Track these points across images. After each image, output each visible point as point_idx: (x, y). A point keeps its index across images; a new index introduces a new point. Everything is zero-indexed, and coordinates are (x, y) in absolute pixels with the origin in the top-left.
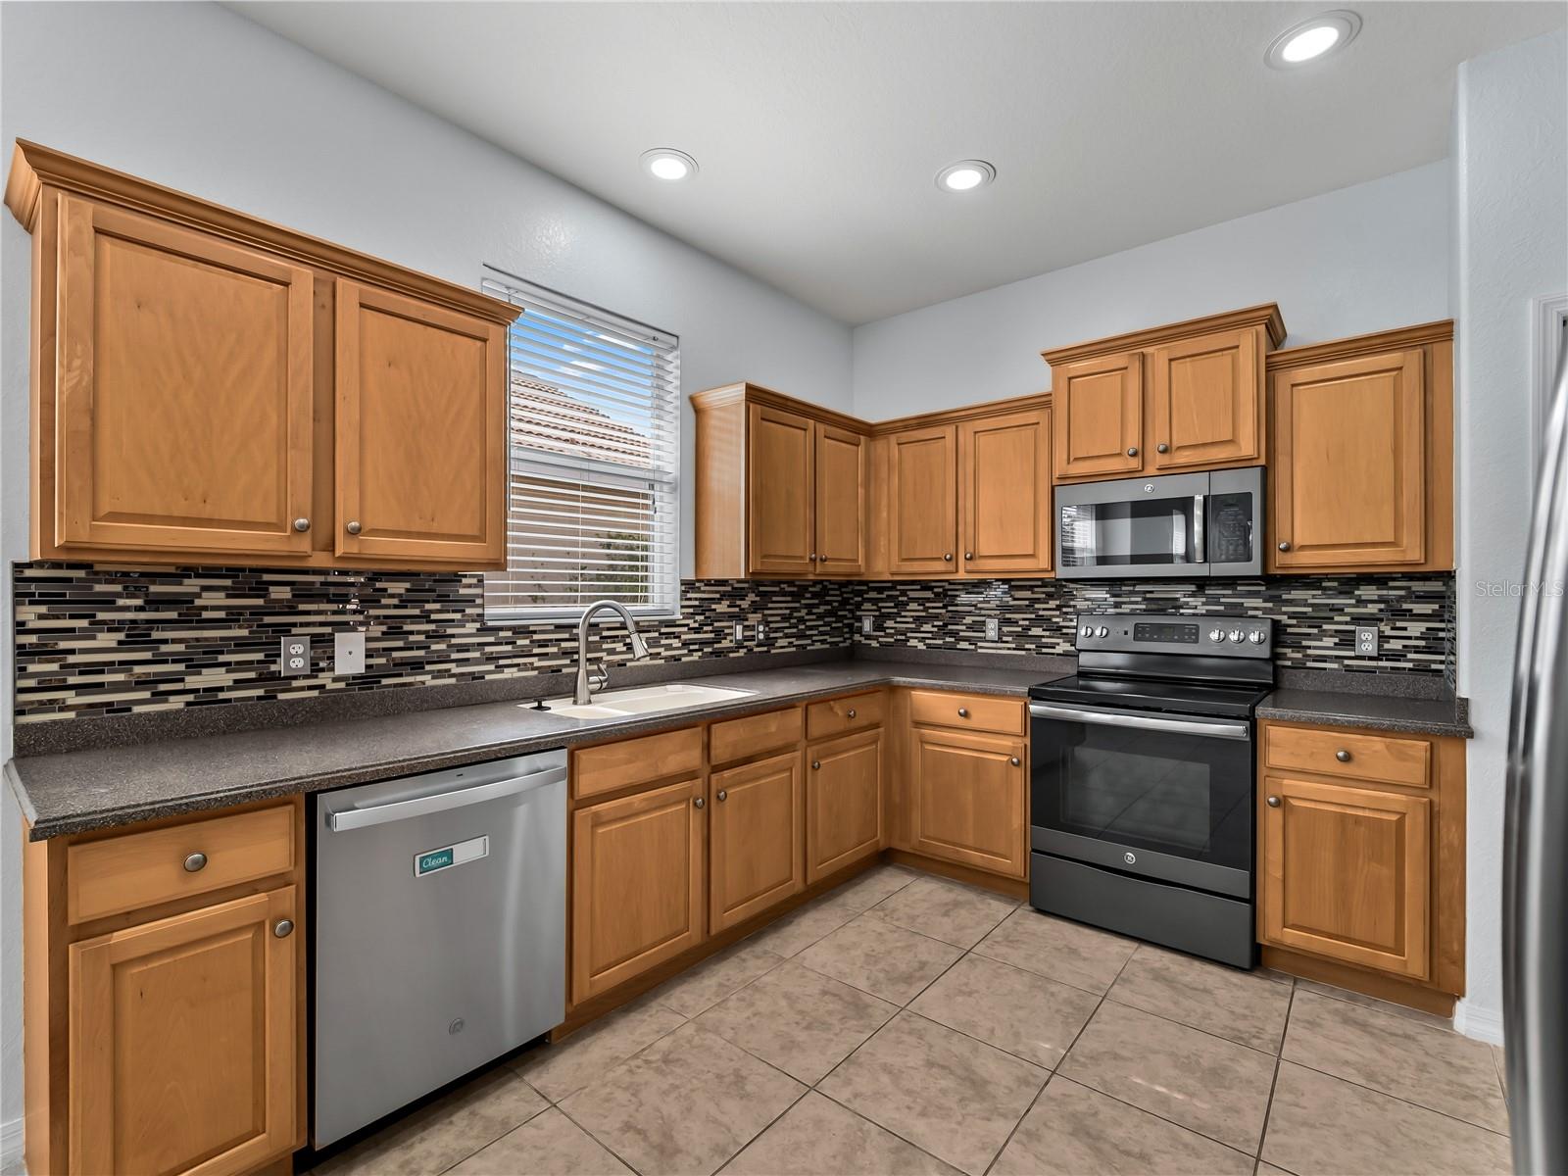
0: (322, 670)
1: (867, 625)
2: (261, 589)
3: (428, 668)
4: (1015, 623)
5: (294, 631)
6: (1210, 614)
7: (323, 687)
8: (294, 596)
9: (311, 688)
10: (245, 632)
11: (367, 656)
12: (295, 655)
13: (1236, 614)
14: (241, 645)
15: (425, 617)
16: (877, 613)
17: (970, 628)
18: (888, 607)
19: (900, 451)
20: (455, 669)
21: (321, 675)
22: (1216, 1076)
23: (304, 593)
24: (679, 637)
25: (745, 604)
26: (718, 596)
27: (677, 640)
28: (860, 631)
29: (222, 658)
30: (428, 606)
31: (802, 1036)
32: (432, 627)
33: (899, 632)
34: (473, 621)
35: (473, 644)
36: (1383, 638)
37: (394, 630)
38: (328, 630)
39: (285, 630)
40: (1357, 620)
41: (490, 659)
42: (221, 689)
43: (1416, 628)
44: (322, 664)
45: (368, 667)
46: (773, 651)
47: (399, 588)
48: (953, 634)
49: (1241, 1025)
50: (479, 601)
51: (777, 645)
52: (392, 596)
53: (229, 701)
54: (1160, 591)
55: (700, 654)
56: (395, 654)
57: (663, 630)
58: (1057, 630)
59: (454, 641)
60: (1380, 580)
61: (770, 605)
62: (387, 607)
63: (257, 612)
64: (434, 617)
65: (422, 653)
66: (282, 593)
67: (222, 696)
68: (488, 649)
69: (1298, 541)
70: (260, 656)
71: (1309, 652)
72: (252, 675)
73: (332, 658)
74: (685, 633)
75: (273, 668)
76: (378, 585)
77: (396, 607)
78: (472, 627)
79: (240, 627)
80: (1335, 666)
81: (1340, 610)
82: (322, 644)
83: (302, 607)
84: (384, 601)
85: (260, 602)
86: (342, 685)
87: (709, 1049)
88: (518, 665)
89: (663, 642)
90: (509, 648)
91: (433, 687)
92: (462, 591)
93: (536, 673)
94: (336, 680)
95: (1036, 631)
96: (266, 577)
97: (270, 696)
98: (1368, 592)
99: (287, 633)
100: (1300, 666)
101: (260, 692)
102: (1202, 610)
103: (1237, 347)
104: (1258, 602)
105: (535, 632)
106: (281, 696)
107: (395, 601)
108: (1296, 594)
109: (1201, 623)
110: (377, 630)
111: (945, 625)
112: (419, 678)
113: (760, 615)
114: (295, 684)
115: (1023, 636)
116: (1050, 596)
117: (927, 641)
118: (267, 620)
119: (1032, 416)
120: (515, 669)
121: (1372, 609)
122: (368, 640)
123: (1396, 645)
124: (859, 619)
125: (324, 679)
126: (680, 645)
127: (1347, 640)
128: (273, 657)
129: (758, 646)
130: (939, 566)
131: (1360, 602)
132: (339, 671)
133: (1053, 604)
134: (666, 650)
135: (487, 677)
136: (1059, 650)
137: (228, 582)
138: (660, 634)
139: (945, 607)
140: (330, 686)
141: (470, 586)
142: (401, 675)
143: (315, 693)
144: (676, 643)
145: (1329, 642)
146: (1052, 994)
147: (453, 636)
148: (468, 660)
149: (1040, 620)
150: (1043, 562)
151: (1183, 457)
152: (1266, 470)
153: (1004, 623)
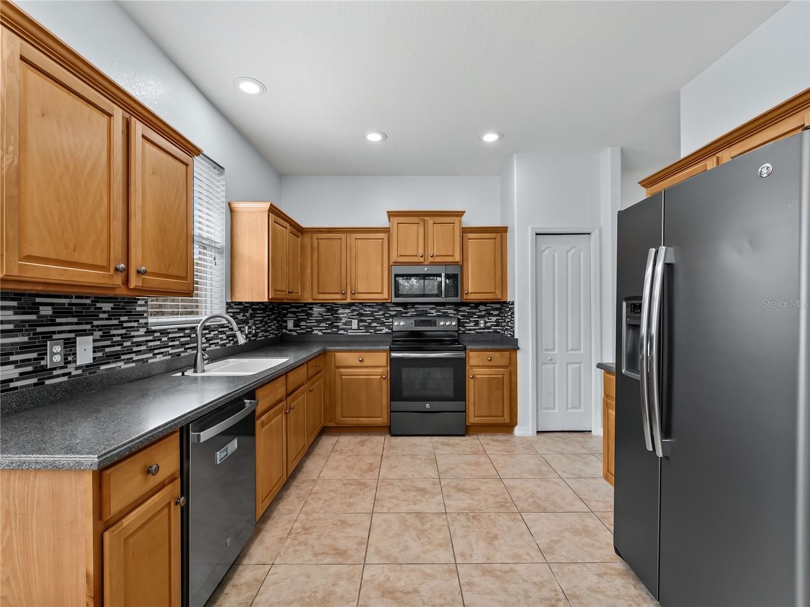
0: (70, 362)
1: (290, 324)
2: (34, 308)
3: (123, 357)
4: (365, 321)
5: (55, 337)
6: (438, 316)
7: (69, 373)
8: (54, 313)
9: (64, 375)
10: (26, 339)
11: (94, 352)
12: (55, 354)
13: (445, 316)
14: (24, 348)
15: (120, 326)
16: (296, 319)
17: (345, 324)
18: (302, 316)
19: (318, 243)
20: (136, 358)
21: (69, 366)
22: (477, 464)
23: (60, 311)
24: (225, 334)
25: (248, 315)
26: (239, 311)
27: (224, 335)
28: (286, 327)
29: (12, 358)
30: (123, 319)
31: (351, 500)
32: (123, 331)
33: (308, 327)
34: (143, 327)
35: (143, 341)
36: (486, 322)
37: (106, 336)
38: (72, 335)
39: (48, 336)
40: (479, 317)
41: (151, 350)
42: (11, 380)
43: (494, 319)
44: (70, 359)
45: (94, 358)
46: (258, 339)
47: (107, 307)
48: (336, 327)
49: (473, 450)
50: (145, 315)
51: (259, 336)
52: (104, 312)
53: (16, 388)
54: (421, 308)
55: (233, 342)
56: (107, 350)
57: (220, 330)
58: (383, 324)
59: (135, 340)
60: (485, 304)
61: (256, 315)
62: (102, 319)
63: (33, 324)
64: (125, 325)
65: (119, 348)
66: (46, 311)
67: (12, 385)
68: (150, 344)
69: (470, 291)
70: (34, 355)
71: (467, 328)
72: (30, 369)
73: (75, 354)
74: (228, 331)
75: (43, 363)
76: (98, 305)
77: (107, 319)
78: (142, 331)
79: (23, 335)
80: (474, 332)
81: (474, 313)
82: (70, 345)
83: (58, 320)
84: (101, 316)
85: (34, 317)
86: (80, 372)
87: (319, 519)
88: (162, 353)
89: (220, 336)
90: (158, 343)
91: (126, 369)
92: (138, 309)
93: (170, 357)
94: (77, 368)
95: (374, 324)
96: (38, 300)
97: (41, 383)
98: (482, 308)
99: (50, 338)
100: (464, 333)
101: (35, 380)
102: (435, 314)
103: (454, 223)
104: (452, 311)
105: (169, 333)
106: (47, 382)
107: (106, 316)
108: (463, 308)
109: (437, 319)
110: (98, 334)
111: (332, 323)
112: (119, 364)
113: (253, 320)
114: (55, 373)
115: (368, 327)
116: (380, 310)
117: (323, 331)
118: (39, 330)
119: (381, 235)
120: (161, 355)
121: (483, 313)
122: (94, 341)
123: (489, 324)
124: (286, 322)
125: (71, 368)
126: (226, 337)
127: (477, 324)
128: (43, 355)
129: (253, 337)
130: (339, 296)
131: (480, 311)
132: (79, 362)
133: (381, 313)
134: (221, 341)
135: (150, 361)
136: (384, 332)
137: (14, 304)
138: (219, 332)
139: (332, 315)
140: (74, 373)
141: (141, 306)
142: (109, 363)
143: (65, 378)
144: (224, 336)
145: (472, 324)
146: (420, 459)
147: (134, 337)
148: (140, 351)
149: (376, 320)
150: (385, 296)
151: (438, 259)
152: (462, 266)
153: (360, 321)
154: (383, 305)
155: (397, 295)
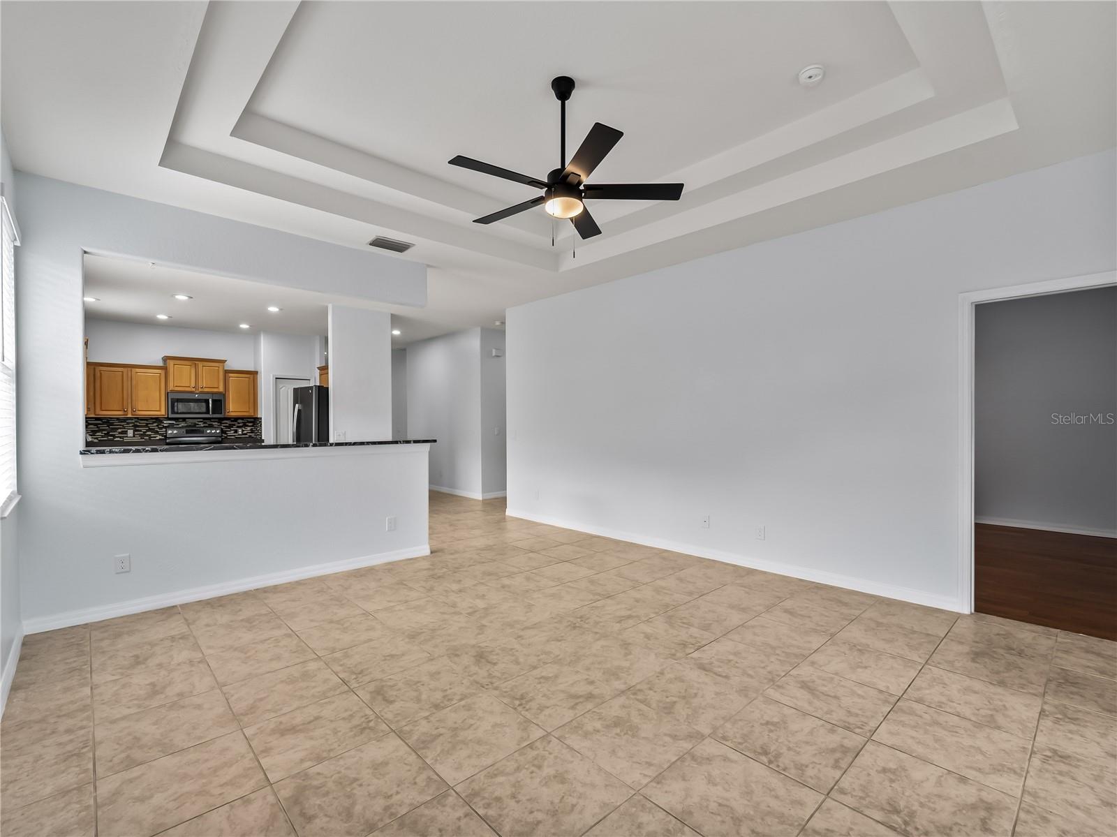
4: (141, 431)
6: (204, 426)
13: (211, 426)
17: (120, 433)
36: (243, 431)
40: (238, 427)
43: (249, 428)
48: (113, 436)
54: (191, 421)
58: (157, 433)
60: (242, 419)
69: (231, 410)
71: (228, 434)
80: (234, 437)
81: (234, 425)
95: (148, 433)
98: (240, 421)
100: (226, 438)
102: (202, 425)
103: (218, 367)
104: (216, 423)
108: (225, 421)
109: (205, 429)
111: (108, 433)
115: (144, 434)
116: (154, 422)
119: (159, 371)
121: (241, 425)
123: (245, 432)
127: (236, 431)
130: (121, 413)
131: (239, 423)
133: (155, 425)
136: (157, 438)
139: (108, 426)
145: (232, 432)
149: (150, 430)
150: (163, 412)
151: (206, 390)
152: (224, 395)
153: (135, 431)
154: (158, 420)
155: (173, 412)
